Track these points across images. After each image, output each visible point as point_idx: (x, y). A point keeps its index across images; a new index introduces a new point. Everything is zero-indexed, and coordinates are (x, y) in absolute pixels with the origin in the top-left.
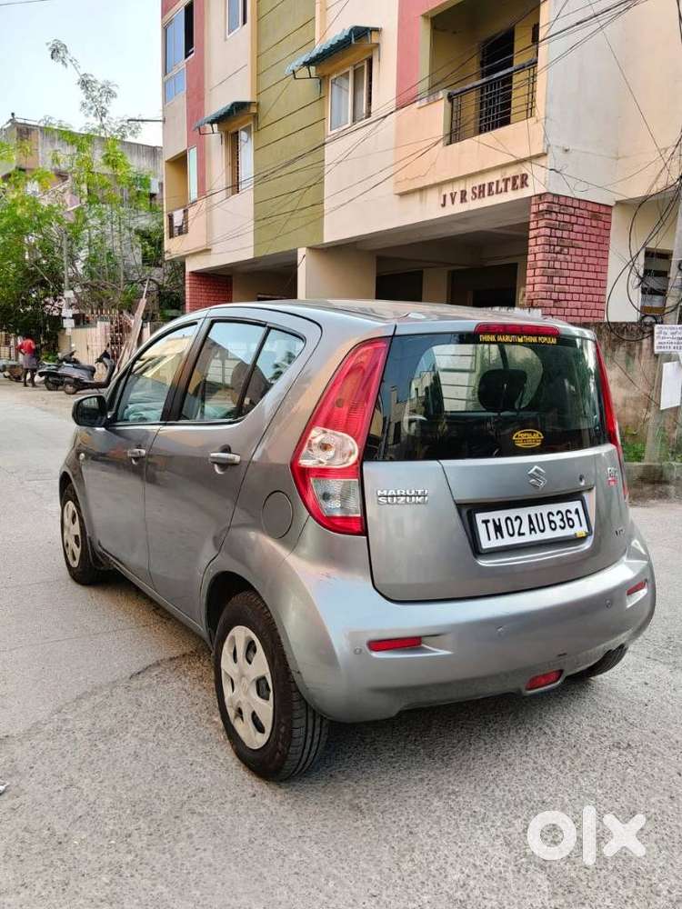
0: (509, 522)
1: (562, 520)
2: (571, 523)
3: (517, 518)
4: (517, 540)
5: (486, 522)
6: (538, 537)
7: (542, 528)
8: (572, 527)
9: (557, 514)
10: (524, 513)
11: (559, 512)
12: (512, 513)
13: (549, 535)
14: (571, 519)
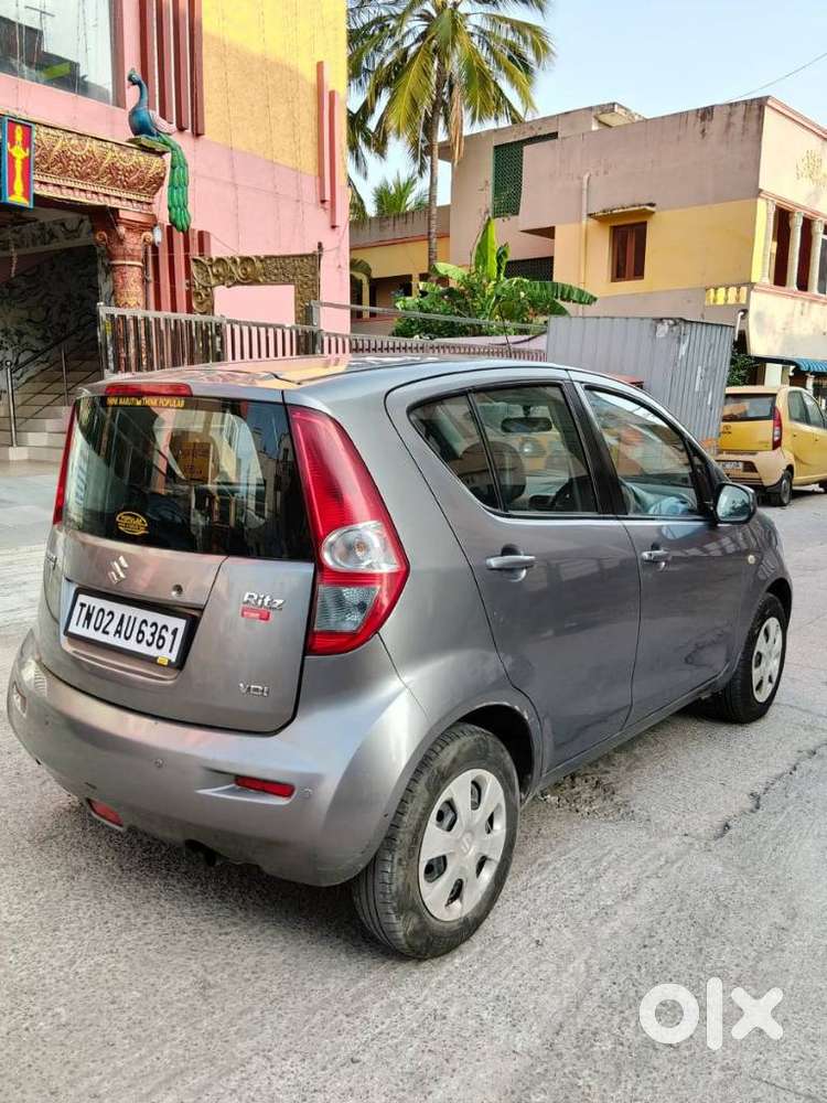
0: (101, 614)
1: (153, 635)
2: (160, 644)
3: (111, 613)
4: (99, 636)
5: (83, 605)
6: (120, 642)
7: (128, 635)
8: (159, 647)
9: (151, 626)
10: (120, 609)
11: (155, 624)
12: (108, 605)
13: (131, 645)
14: (164, 638)
